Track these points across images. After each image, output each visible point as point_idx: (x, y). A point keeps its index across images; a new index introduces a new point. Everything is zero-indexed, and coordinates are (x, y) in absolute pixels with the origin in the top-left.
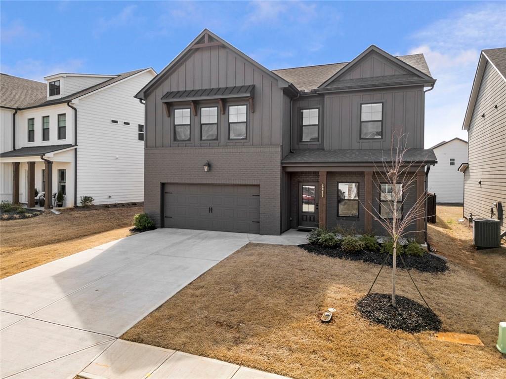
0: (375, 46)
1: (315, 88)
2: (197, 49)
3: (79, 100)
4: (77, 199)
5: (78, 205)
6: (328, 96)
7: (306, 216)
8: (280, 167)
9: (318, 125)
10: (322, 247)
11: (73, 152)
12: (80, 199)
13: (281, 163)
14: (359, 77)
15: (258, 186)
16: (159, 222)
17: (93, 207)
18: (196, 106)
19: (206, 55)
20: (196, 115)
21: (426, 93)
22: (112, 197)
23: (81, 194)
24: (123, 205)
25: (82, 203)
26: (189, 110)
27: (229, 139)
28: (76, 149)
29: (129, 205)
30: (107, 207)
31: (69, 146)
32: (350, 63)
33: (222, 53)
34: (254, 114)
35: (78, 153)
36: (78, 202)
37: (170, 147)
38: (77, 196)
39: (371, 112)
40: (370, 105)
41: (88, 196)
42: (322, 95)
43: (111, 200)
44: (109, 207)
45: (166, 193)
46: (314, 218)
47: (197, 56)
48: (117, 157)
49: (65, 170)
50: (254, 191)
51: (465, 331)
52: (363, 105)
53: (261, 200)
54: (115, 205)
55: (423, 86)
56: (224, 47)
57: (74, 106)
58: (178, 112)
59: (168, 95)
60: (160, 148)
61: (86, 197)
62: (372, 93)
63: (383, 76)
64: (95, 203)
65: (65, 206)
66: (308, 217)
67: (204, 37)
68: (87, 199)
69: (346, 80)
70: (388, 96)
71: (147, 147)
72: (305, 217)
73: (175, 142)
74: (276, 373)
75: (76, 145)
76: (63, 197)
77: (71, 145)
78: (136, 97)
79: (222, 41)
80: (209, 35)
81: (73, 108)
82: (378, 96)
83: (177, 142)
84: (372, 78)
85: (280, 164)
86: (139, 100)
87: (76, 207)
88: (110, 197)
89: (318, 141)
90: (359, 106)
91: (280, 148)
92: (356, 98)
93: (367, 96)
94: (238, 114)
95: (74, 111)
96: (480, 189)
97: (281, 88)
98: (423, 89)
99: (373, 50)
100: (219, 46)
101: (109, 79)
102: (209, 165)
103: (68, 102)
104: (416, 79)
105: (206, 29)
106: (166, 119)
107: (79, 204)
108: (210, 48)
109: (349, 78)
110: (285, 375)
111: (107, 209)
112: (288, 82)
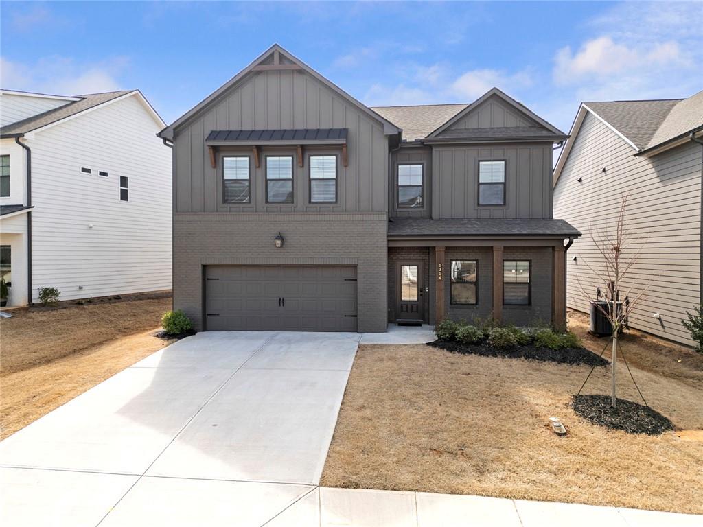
0: (498, 90)
1: (422, 137)
2: (259, 73)
3: (36, 134)
4: (33, 292)
5: (34, 302)
6: (437, 149)
7: (407, 306)
8: (385, 240)
9: (422, 186)
10: (463, 344)
11: (26, 218)
12: (37, 292)
13: (388, 236)
14: (476, 127)
15: (355, 266)
16: (200, 322)
17: (59, 305)
18: (259, 154)
19: (273, 81)
20: (259, 167)
21: (554, 151)
22: (84, 288)
23: (38, 285)
24: (102, 300)
25: (41, 298)
26: (247, 158)
27: (310, 202)
28: (29, 214)
29: (110, 299)
30: (78, 303)
31: (18, 208)
32: (471, 105)
33: (299, 80)
34: (348, 168)
35: (33, 219)
36: (33, 297)
37: (217, 211)
38: (33, 287)
39: (492, 171)
40: (490, 163)
41: (50, 286)
42: (430, 147)
43: (82, 292)
44: (82, 304)
45: (208, 279)
46: (417, 307)
47: (260, 82)
48: (91, 225)
49: (10, 246)
50: (349, 274)
51: (698, 428)
52: (481, 163)
53: (359, 285)
54: (90, 301)
55: (552, 143)
56: (301, 71)
57: (26, 144)
58: (228, 161)
59: (214, 135)
60: (200, 213)
61: (47, 289)
62: (492, 148)
63: (505, 128)
64: (61, 298)
65: (10, 305)
66: (409, 306)
67: (272, 55)
68: (48, 292)
69: (460, 130)
70: (511, 152)
71: (177, 211)
72: (404, 307)
73: (225, 205)
74: (561, 501)
75: (29, 206)
76: (7, 290)
77: (22, 205)
78: (159, 135)
79: (299, 64)
80: (280, 53)
81: (24, 146)
82: (498, 152)
83: (229, 206)
84: (492, 128)
85: (386, 238)
86: (162, 140)
87: (31, 305)
88: (81, 288)
89: (422, 207)
90: (477, 164)
91: (385, 216)
92: (472, 153)
93: (485, 151)
94: (323, 167)
95: (25, 151)
96: (576, 267)
97: (386, 136)
98: (552, 146)
99: (494, 94)
100: (293, 70)
101: (67, 103)
102: (281, 238)
103: (18, 137)
104: (545, 133)
105: (276, 45)
106: (210, 171)
107: (36, 299)
108: (279, 72)
109: (464, 127)
110: (573, 502)
111: (81, 307)
112: (398, 128)
